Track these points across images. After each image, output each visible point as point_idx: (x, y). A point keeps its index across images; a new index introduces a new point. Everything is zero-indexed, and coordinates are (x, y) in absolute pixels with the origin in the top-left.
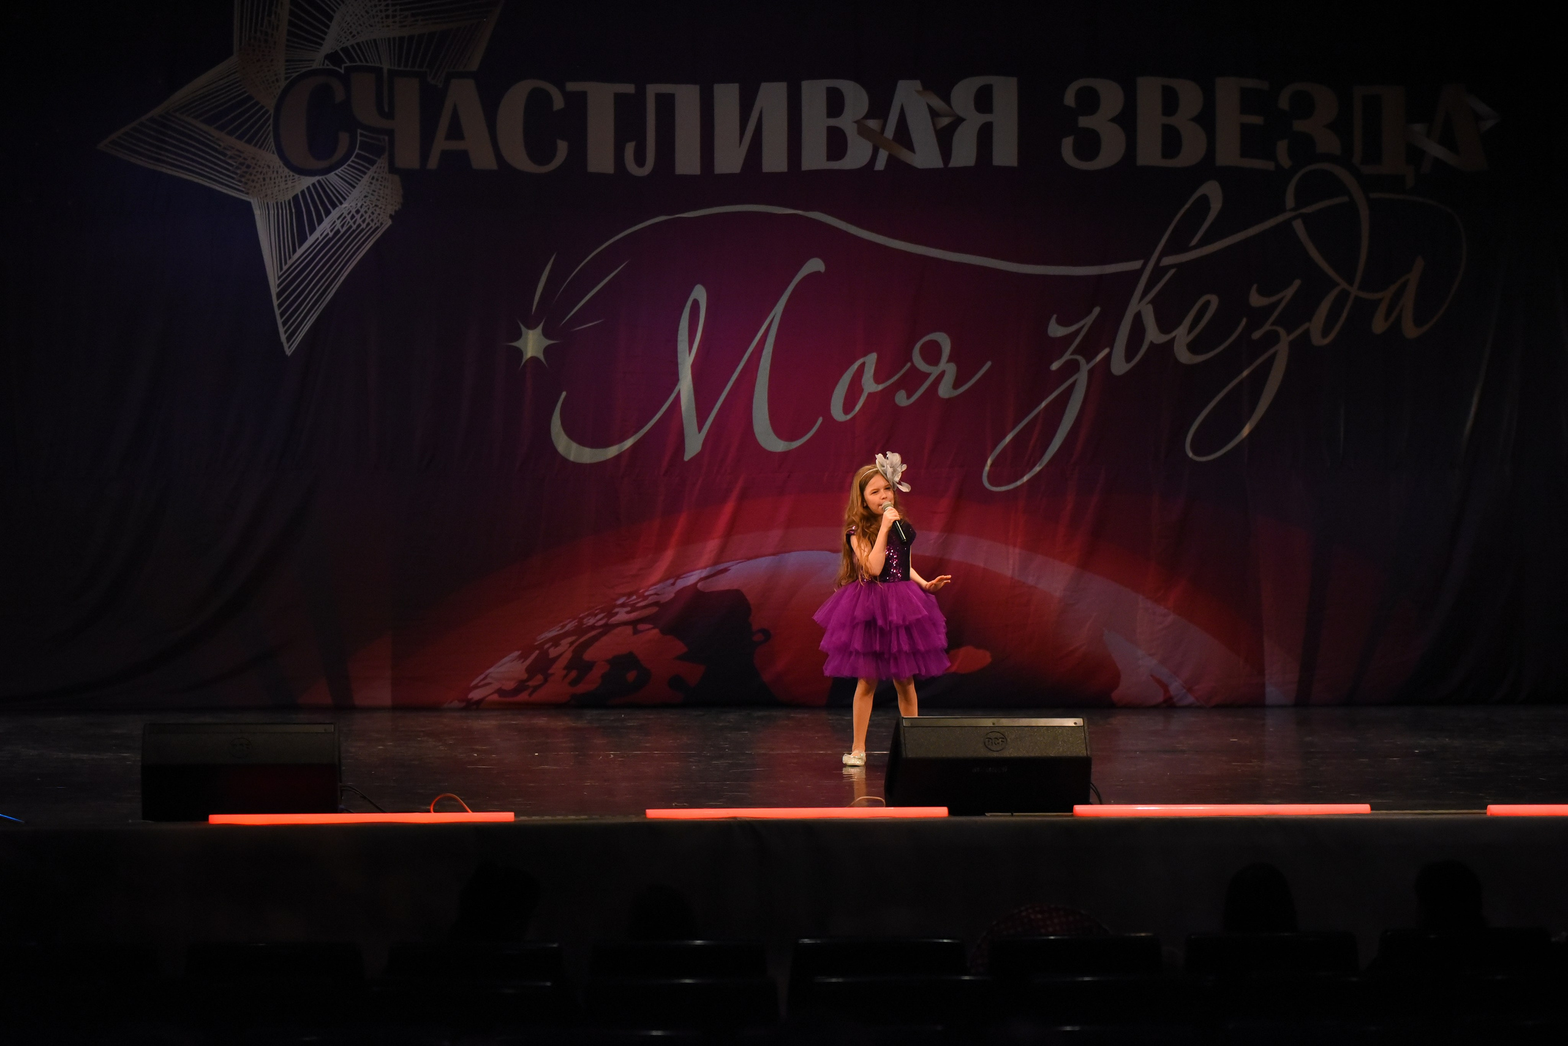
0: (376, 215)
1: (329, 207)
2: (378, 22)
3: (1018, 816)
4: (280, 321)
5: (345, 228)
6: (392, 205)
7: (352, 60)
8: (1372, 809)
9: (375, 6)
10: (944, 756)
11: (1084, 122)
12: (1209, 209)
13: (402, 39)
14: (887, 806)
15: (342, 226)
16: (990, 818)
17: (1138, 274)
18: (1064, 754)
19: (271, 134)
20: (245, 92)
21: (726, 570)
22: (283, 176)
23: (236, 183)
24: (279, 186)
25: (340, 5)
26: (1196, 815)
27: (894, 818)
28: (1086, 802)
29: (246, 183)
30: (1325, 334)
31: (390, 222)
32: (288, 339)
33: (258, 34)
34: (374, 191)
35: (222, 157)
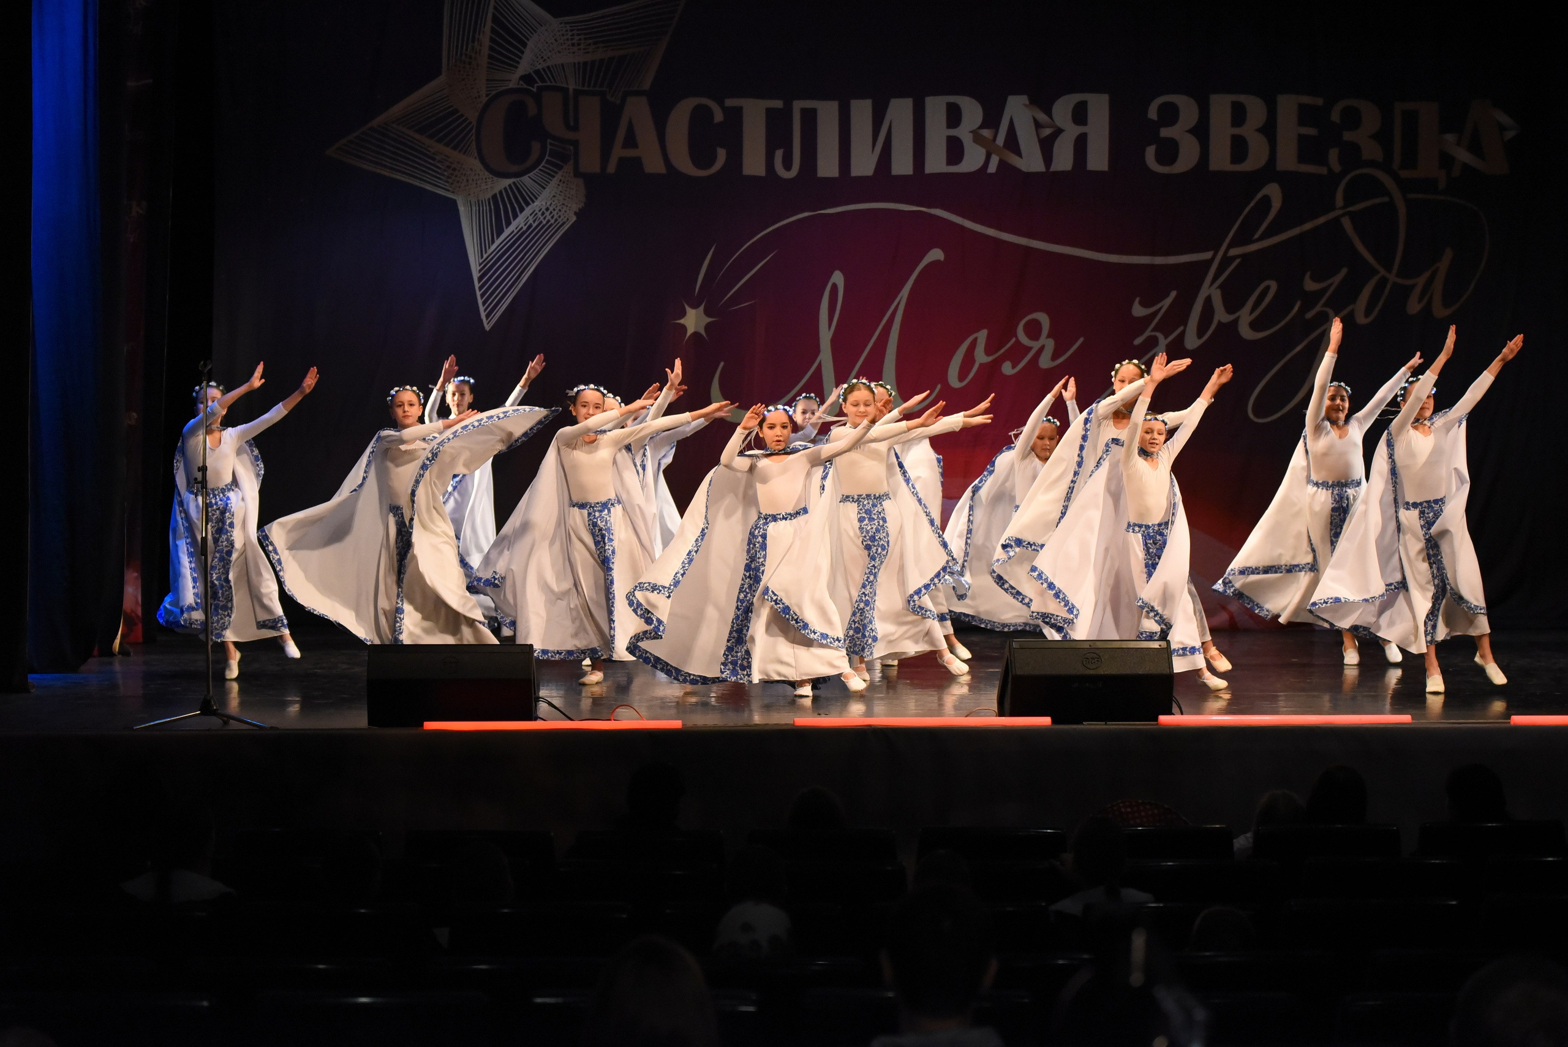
0: (563, 211)
1: (523, 205)
2: (566, 49)
3: (1109, 724)
4: (480, 301)
5: (536, 223)
6: (576, 203)
7: (543, 80)
8: (1413, 719)
9: (563, 35)
10: (1048, 673)
11: (1165, 132)
12: (1270, 206)
13: (585, 63)
14: (1000, 715)
15: (534, 221)
16: (1088, 726)
17: (1208, 263)
18: (1151, 672)
19: (474, 142)
20: (449, 107)
22: (484, 179)
23: (447, 184)
24: (480, 186)
25: (532, 34)
26: (1263, 724)
27: (1006, 726)
28: (1170, 713)
29: (452, 184)
30: (1367, 313)
31: (574, 219)
32: (487, 316)
33: (464, 57)
34: (561, 192)
35: (431, 161)
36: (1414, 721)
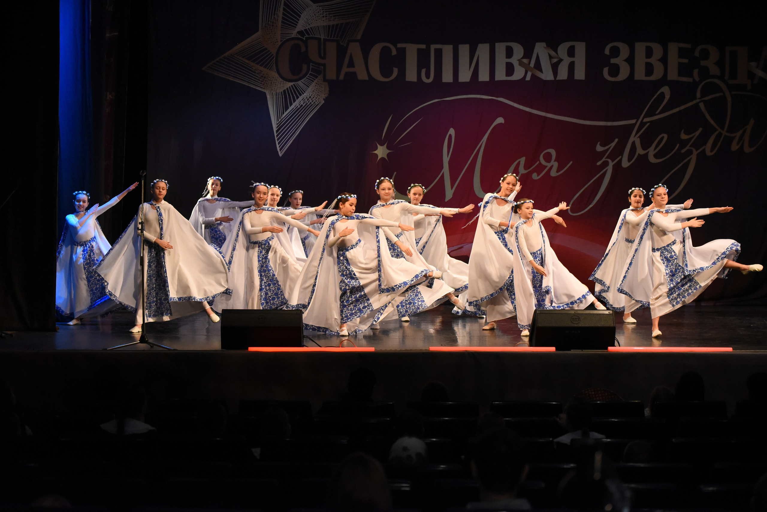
0: (318, 99)
1: (298, 95)
2: (319, 19)
3: (584, 351)
4: (277, 143)
5: (304, 104)
6: (324, 94)
7: (309, 34)
8: (733, 350)
9: (318, 12)
10: (554, 326)
11: (613, 61)
12: (664, 97)
13: (329, 26)
15: (304, 103)
16: (573, 352)
17: (633, 125)
18: (605, 326)
19: (274, 64)
20: (264, 46)
21: (462, 247)
22: (279, 82)
23: (260, 84)
24: (277, 86)
25: (304, 11)
26: (659, 351)
27: (533, 352)
28: (613, 345)
29: (264, 85)
30: (712, 151)
31: (323, 102)
32: (280, 150)
33: (270, 22)
34: (317, 89)
35: (254, 74)
36: (734, 351)
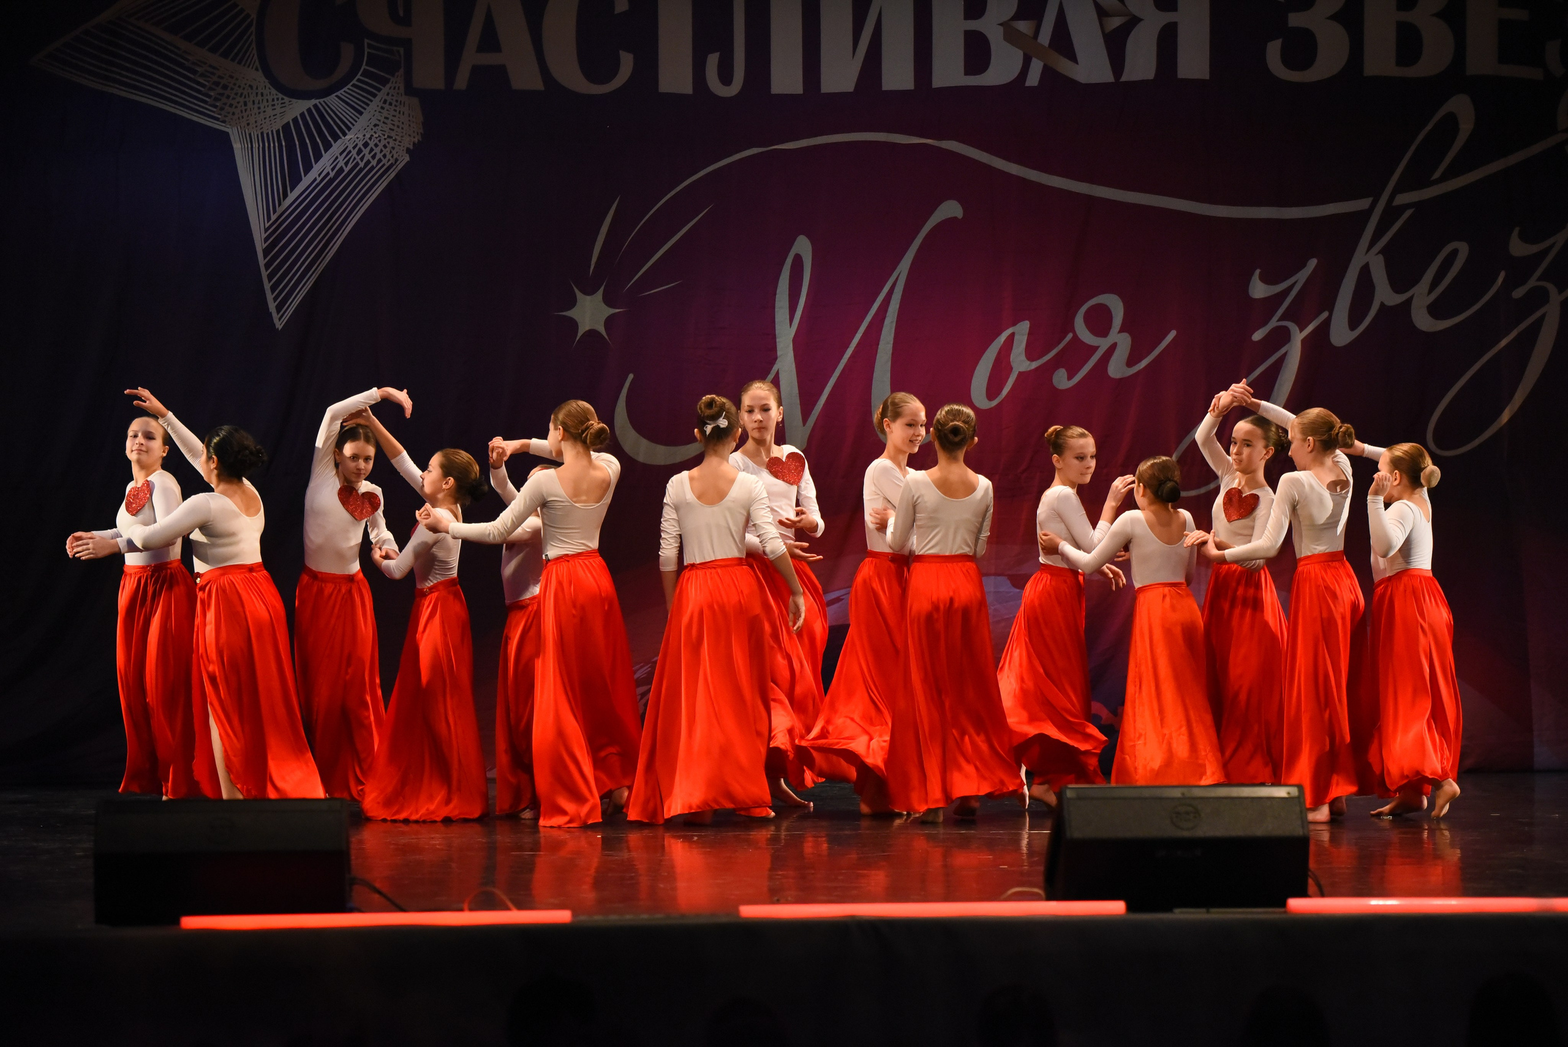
0: (388, 149)
1: (330, 139)
3: (1215, 913)
4: (267, 286)
5: (350, 166)
6: (410, 135)
10: (1120, 835)
11: (1295, 20)
12: (1457, 129)
14: (1049, 898)
15: (346, 164)
16: (1180, 915)
17: (1366, 215)
18: (1274, 833)
19: (254, 45)
22: (270, 100)
23: (215, 110)
24: (264, 112)
27: (1057, 915)
28: (1303, 893)
29: (222, 109)
31: (407, 158)
32: (279, 308)
34: (386, 118)
35: (192, 76)
